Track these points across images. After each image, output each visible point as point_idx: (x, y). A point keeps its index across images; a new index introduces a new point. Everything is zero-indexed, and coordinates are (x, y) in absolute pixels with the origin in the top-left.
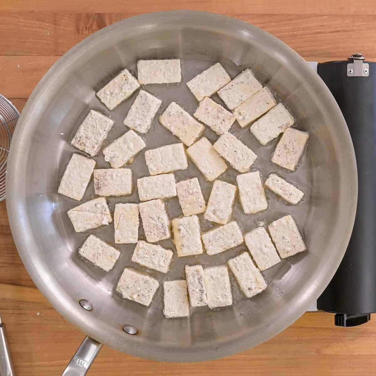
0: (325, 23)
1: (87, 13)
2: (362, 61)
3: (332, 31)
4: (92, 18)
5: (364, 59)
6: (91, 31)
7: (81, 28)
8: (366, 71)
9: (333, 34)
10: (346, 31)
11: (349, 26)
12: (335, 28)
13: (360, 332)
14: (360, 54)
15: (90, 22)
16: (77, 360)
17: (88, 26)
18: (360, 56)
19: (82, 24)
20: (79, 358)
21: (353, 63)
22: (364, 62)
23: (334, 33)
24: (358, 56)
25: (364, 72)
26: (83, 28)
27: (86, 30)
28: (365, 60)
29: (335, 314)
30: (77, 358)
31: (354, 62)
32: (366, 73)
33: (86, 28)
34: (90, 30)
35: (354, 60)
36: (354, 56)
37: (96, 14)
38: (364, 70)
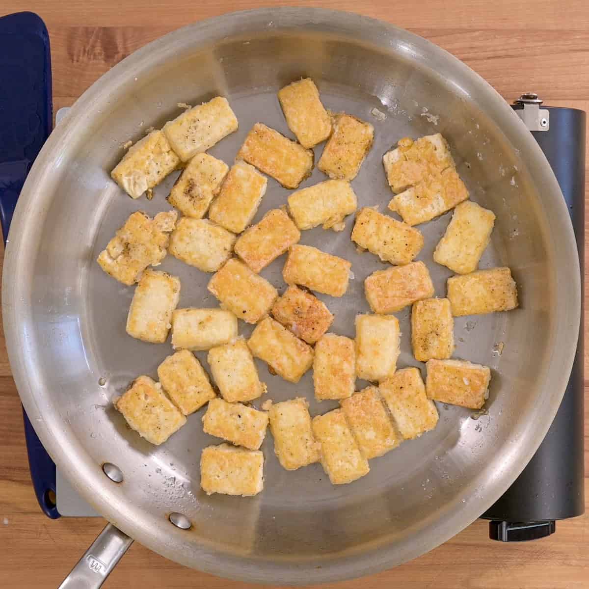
0: (477, 44)
1: (87, 28)
2: (538, 105)
3: (489, 56)
4: (94, 35)
5: (542, 103)
6: (92, 57)
7: (75, 52)
8: (544, 122)
9: (490, 61)
10: (511, 56)
11: (515, 49)
12: (494, 51)
13: (533, 552)
14: (534, 94)
15: (91, 41)
16: (90, 561)
17: (87, 49)
18: (535, 98)
19: (78, 45)
20: (93, 558)
21: (523, 108)
22: (541, 108)
23: (492, 60)
24: (532, 97)
25: (541, 124)
26: (80, 51)
27: (84, 54)
28: (542, 105)
29: (490, 521)
30: (89, 558)
31: (525, 107)
32: (544, 125)
33: (85, 51)
34: (90, 55)
35: (525, 105)
36: (525, 97)
37: (100, 28)
38: (541, 120)
